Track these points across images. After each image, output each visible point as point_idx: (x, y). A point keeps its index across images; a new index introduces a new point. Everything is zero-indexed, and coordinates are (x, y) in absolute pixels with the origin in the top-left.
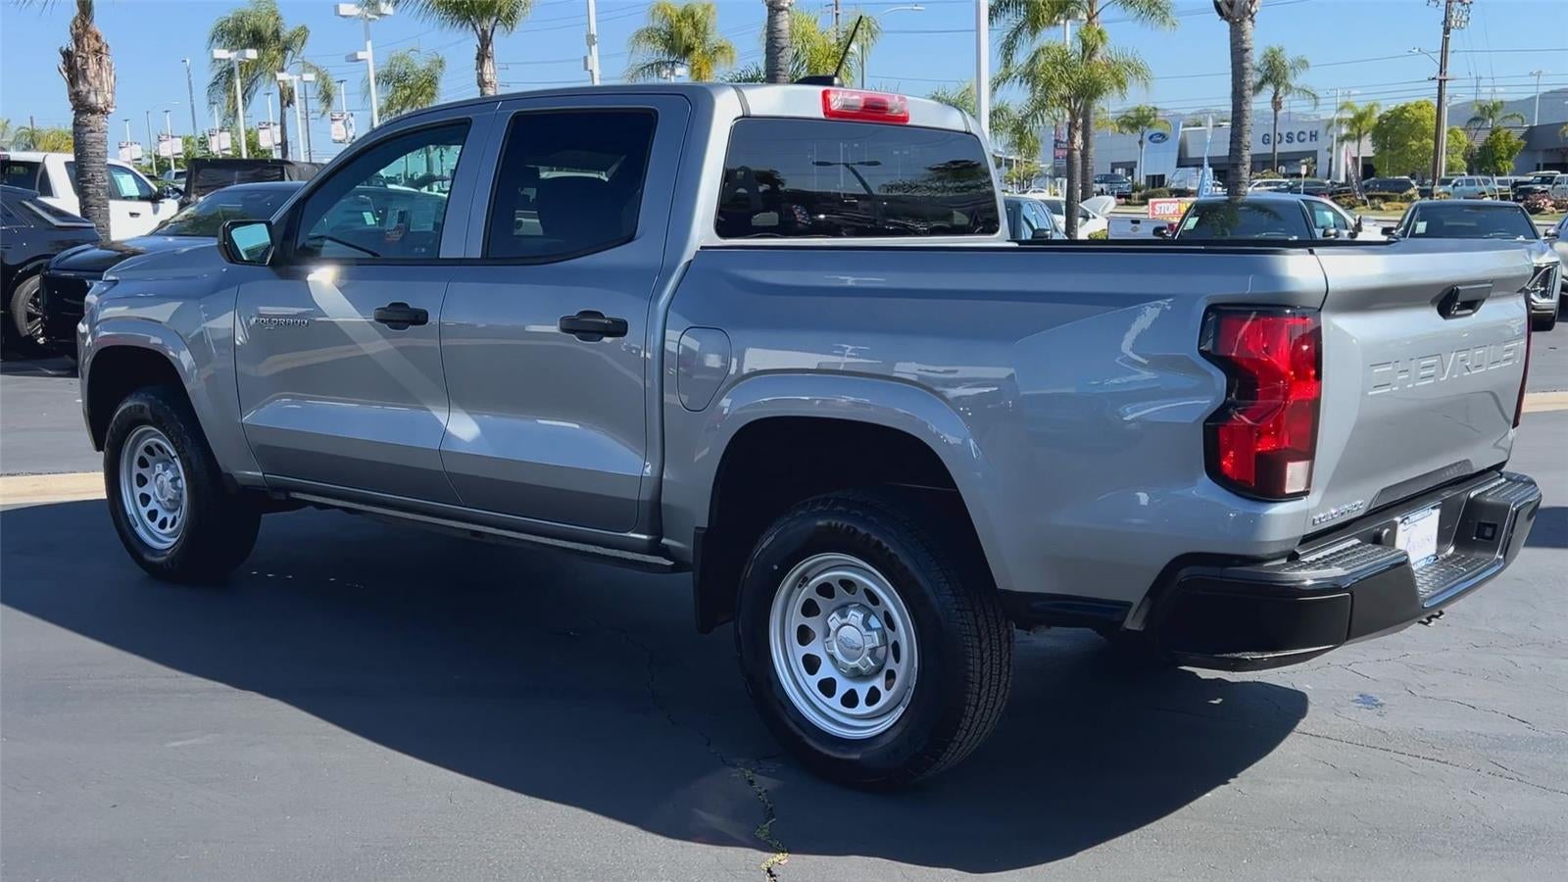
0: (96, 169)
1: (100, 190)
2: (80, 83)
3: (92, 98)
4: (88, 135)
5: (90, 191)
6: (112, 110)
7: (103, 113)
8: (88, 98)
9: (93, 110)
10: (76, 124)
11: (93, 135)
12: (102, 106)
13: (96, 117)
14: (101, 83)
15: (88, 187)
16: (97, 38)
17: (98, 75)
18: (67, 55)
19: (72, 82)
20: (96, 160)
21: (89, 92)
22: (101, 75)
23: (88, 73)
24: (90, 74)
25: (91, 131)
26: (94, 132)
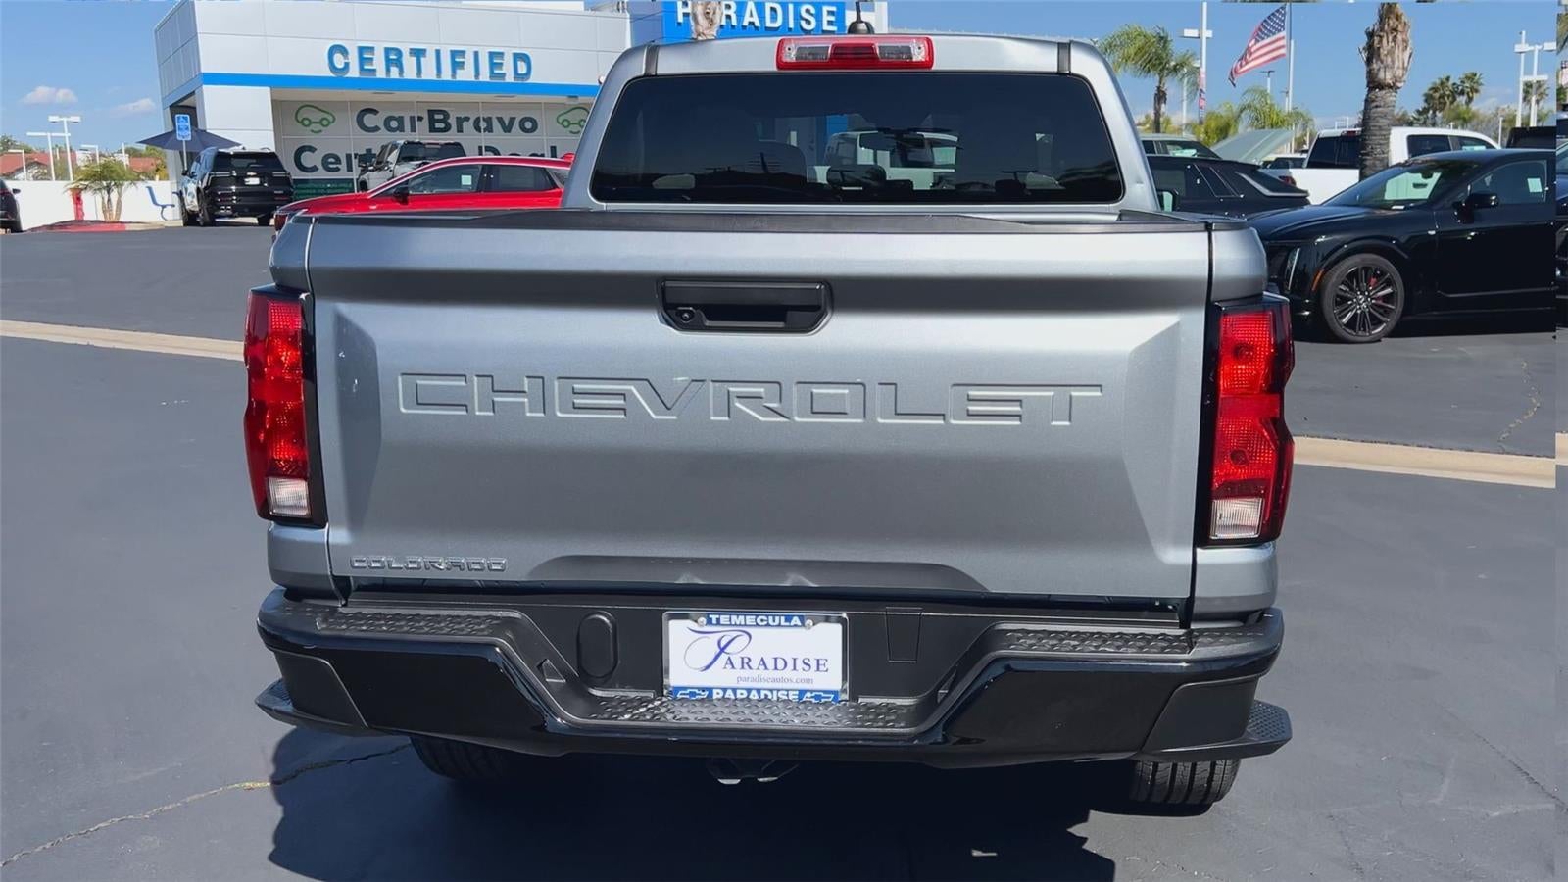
0: (1376, 142)
1: (1377, 162)
2: (1374, 61)
3: (1381, 75)
4: (1374, 110)
5: (1368, 163)
6: (1399, 85)
7: (1391, 87)
8: (1377, 74)
9: (1381, 86)
10: (1368, 101)
11: (1379, 109)
12: (1390, 82)
13: (1384, 92)
14: (1393, 62)
15: (1366, 159)
16: (1398, 17)
17: (1391, 52)
18: (1371, 35)
19: (1369, 61)
20: (1378, 133)
21: (1379, 70)
22: (1394, 53)
23: (1381, 50)
24: (1383, 52)
25: (1377, 106)
26: (1380, 106)
